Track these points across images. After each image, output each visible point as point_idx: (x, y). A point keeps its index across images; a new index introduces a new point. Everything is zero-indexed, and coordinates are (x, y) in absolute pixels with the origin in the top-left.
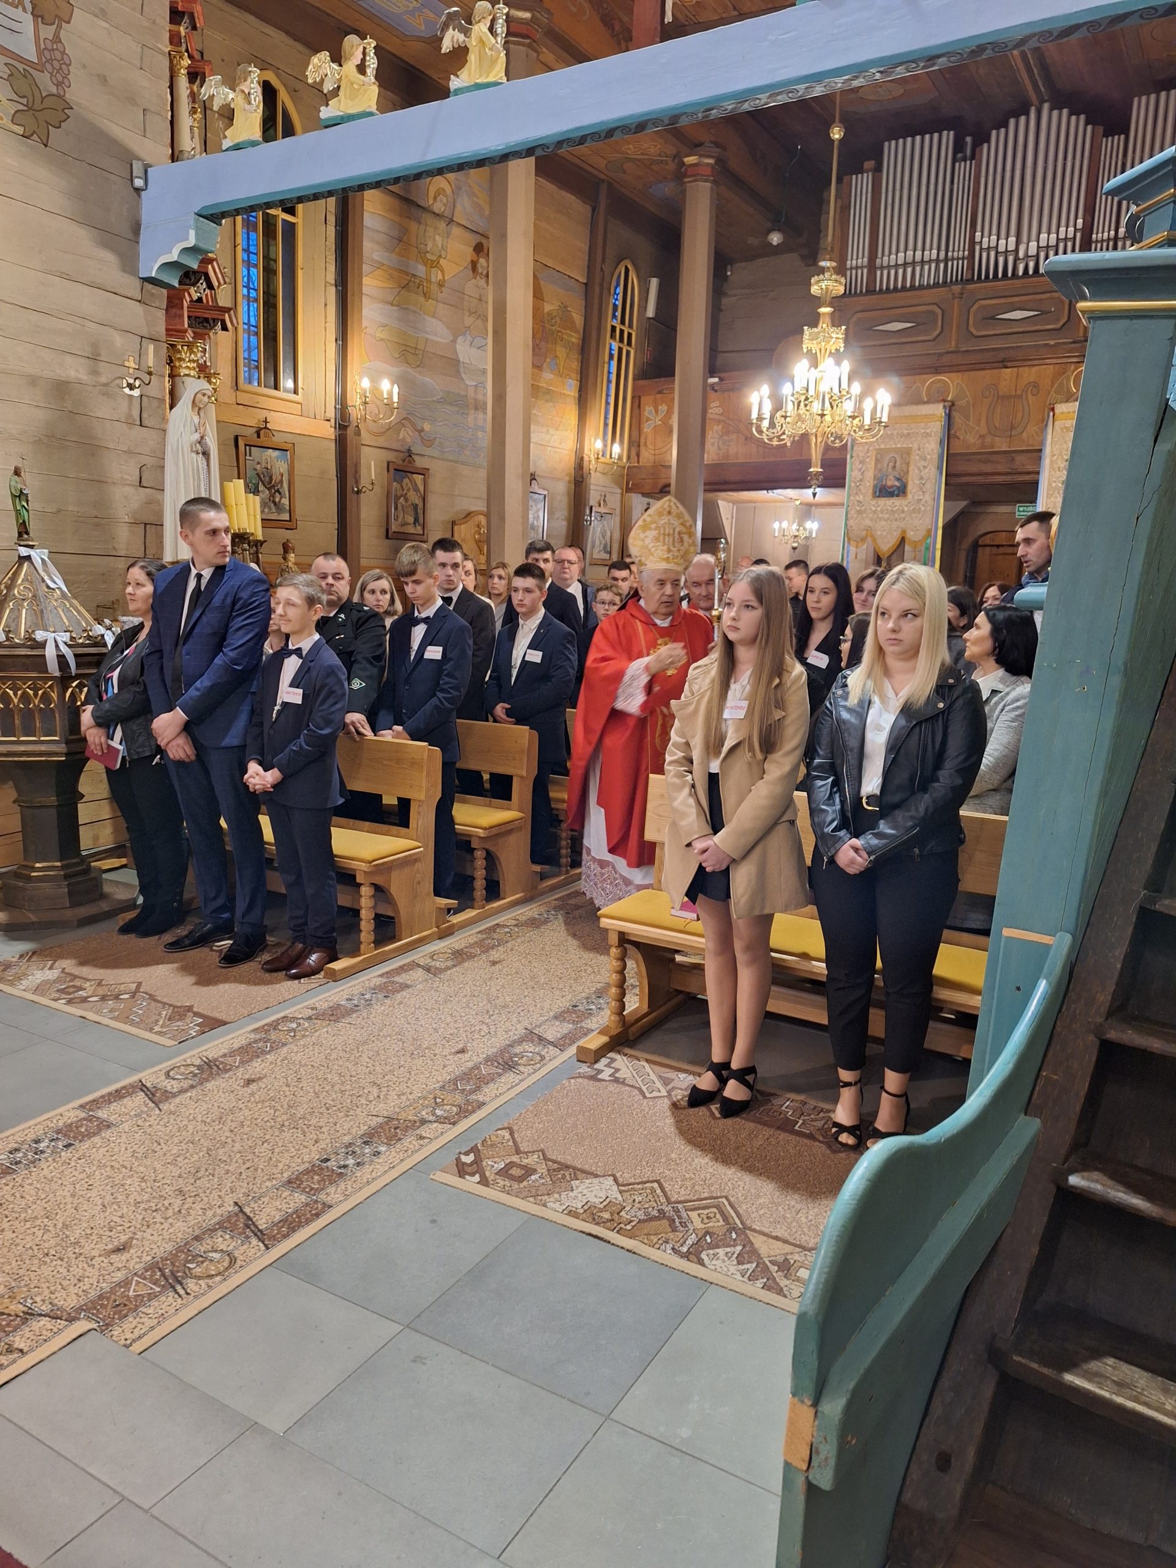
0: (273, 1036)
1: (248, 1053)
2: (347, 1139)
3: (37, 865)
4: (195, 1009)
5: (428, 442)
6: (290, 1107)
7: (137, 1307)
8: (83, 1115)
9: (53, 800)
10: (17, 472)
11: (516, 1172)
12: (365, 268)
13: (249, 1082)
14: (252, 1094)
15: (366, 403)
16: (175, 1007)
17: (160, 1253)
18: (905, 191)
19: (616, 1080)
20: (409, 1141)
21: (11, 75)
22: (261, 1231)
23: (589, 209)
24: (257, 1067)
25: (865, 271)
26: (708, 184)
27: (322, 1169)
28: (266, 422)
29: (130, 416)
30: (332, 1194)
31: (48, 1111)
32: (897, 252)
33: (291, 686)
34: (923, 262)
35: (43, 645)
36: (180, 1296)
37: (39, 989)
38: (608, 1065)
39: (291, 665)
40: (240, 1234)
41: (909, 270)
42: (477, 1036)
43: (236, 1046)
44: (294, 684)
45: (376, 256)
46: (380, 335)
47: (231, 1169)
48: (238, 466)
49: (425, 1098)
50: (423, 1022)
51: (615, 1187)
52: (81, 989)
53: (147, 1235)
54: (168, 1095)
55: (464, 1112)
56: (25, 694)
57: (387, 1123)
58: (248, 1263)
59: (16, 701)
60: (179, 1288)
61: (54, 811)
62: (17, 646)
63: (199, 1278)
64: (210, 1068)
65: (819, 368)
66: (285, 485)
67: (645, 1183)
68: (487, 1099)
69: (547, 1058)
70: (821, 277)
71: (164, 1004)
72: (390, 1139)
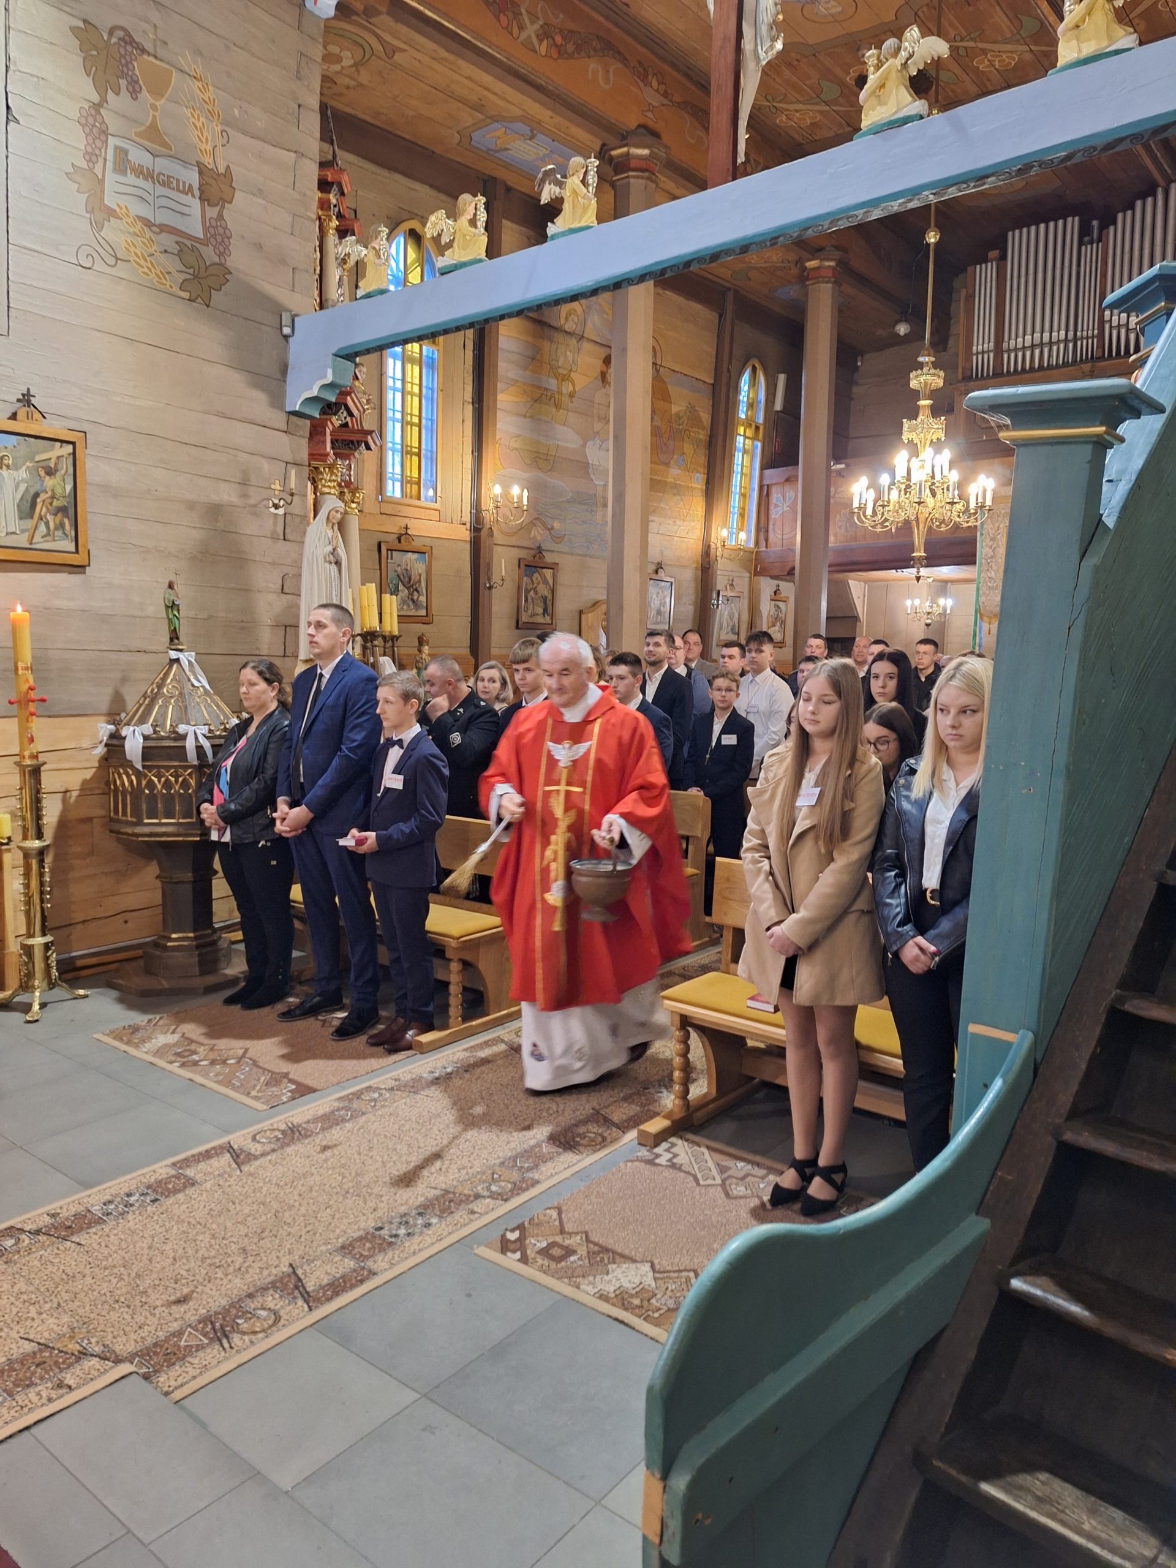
0: (355, 1105)
1: (329, 1120)
2: (403, 1209)
3: (174, 936)
4: (291, 1076)
5: (558, 539)
6: (357, 1174)
7: (185, 1356)
8: (173, 1172)
9: (189, 876)
10: (171, 586)
11: (556, 1252)
12: (500, 385)
13: (325, 1148)
14: (326, 1160)
15: (497, 507)
16: (273, 1073)
17: (215, 1307)
18: (1031, 277)
19: (673, 1166)
20: (461, 1215)
21: (181, 251)
22: (308, 1293)
23: (716, 315)
24: (335, 1134)
25: (992, 355)
26: (830, 285)
27: (375, 1237)
28: (407, 528)
29: (274, 532)
30: (380, 1262)
31: (143, 1167)
32: (1024, 334)
33: (394, 772)
34: (1051, 343)
35: (184, 737)
36: (224, 1349)
37: (159, 1052)
38: (668, 1150)
39: (394, 755)
40: (289, 1294)
41: (1037, 352)
42: (545, 1114)
43: (320, 1113)
44: (397, 771)
45: (511, 375)
46: (513, 444)
47: (293, 1231)
48: (380, 569)
49: (483, 1173)
50: (496, 1098)
51: (651, 1274)
52: (195, 1052)
53: (207, 1290)
54: (250, 1157)
55: (518, 1189)
56: (167, 780)
57: (443, 1196)
58: (290, 1322)
59: (159, 787)
60: (225, 1341)
61: (189, 888)
62: (162, 738)
63: (244, 1333)
64: (293, 1134)
65: (920, 458)
66: (423, 584)
67: (680, 1271)
68: (542, 1178)
69: (609, 1140)
70: (919, 372)
71: (264, 1069)
72: (443, 1211)
